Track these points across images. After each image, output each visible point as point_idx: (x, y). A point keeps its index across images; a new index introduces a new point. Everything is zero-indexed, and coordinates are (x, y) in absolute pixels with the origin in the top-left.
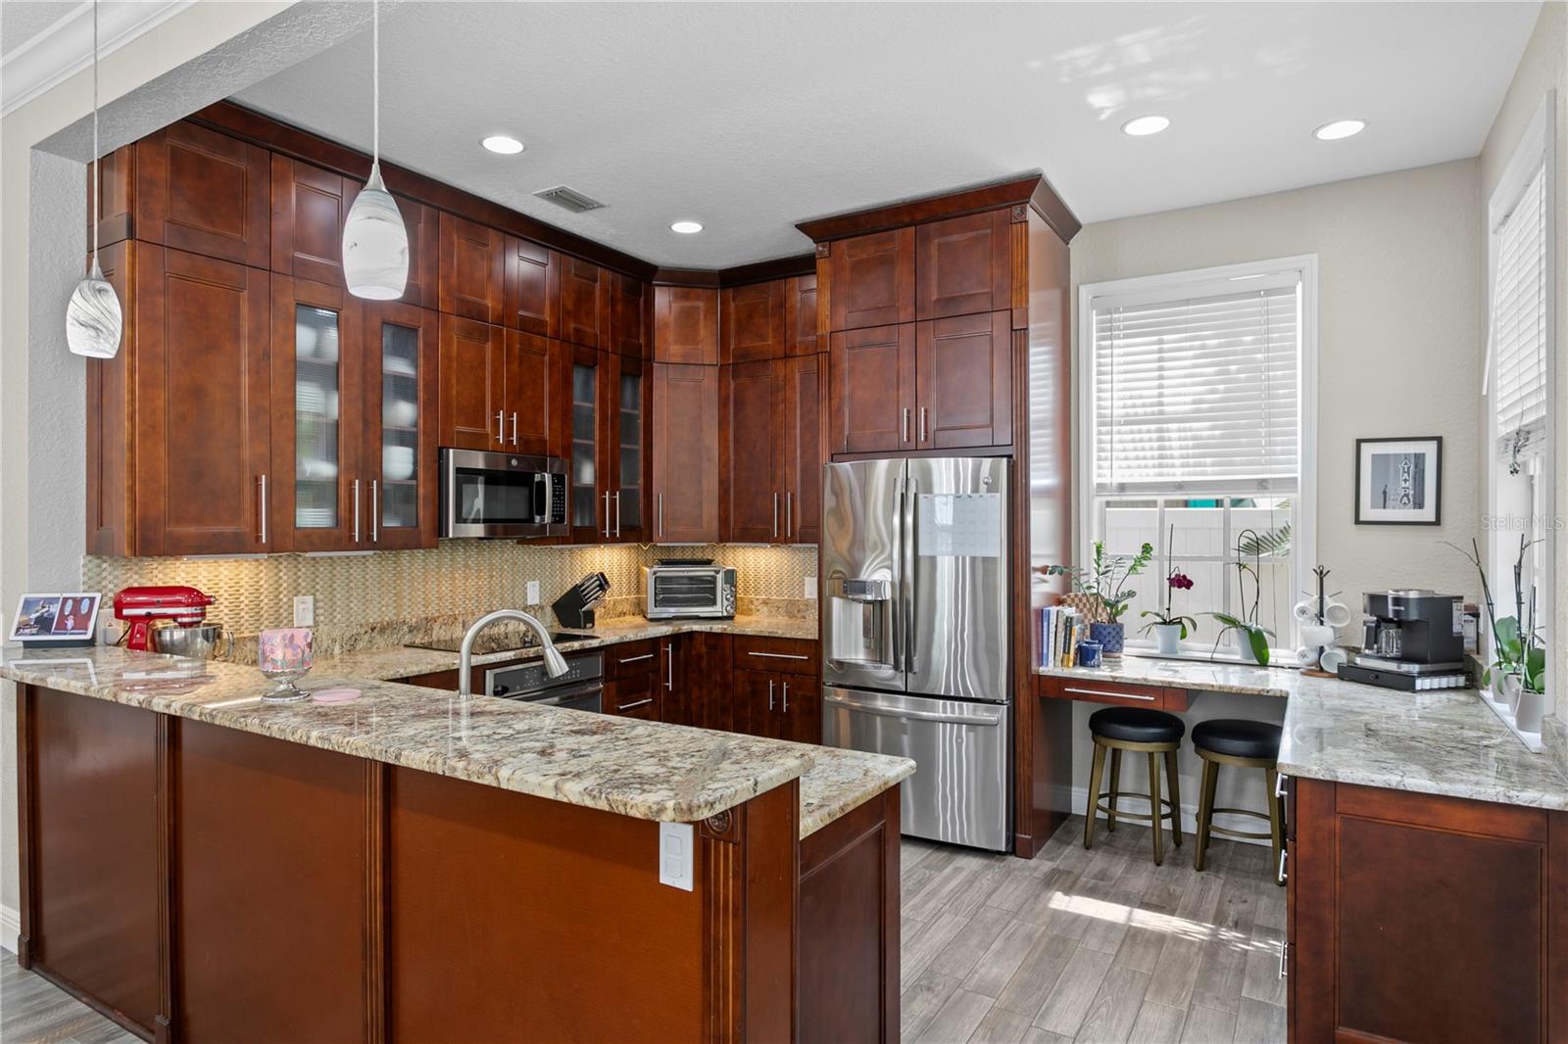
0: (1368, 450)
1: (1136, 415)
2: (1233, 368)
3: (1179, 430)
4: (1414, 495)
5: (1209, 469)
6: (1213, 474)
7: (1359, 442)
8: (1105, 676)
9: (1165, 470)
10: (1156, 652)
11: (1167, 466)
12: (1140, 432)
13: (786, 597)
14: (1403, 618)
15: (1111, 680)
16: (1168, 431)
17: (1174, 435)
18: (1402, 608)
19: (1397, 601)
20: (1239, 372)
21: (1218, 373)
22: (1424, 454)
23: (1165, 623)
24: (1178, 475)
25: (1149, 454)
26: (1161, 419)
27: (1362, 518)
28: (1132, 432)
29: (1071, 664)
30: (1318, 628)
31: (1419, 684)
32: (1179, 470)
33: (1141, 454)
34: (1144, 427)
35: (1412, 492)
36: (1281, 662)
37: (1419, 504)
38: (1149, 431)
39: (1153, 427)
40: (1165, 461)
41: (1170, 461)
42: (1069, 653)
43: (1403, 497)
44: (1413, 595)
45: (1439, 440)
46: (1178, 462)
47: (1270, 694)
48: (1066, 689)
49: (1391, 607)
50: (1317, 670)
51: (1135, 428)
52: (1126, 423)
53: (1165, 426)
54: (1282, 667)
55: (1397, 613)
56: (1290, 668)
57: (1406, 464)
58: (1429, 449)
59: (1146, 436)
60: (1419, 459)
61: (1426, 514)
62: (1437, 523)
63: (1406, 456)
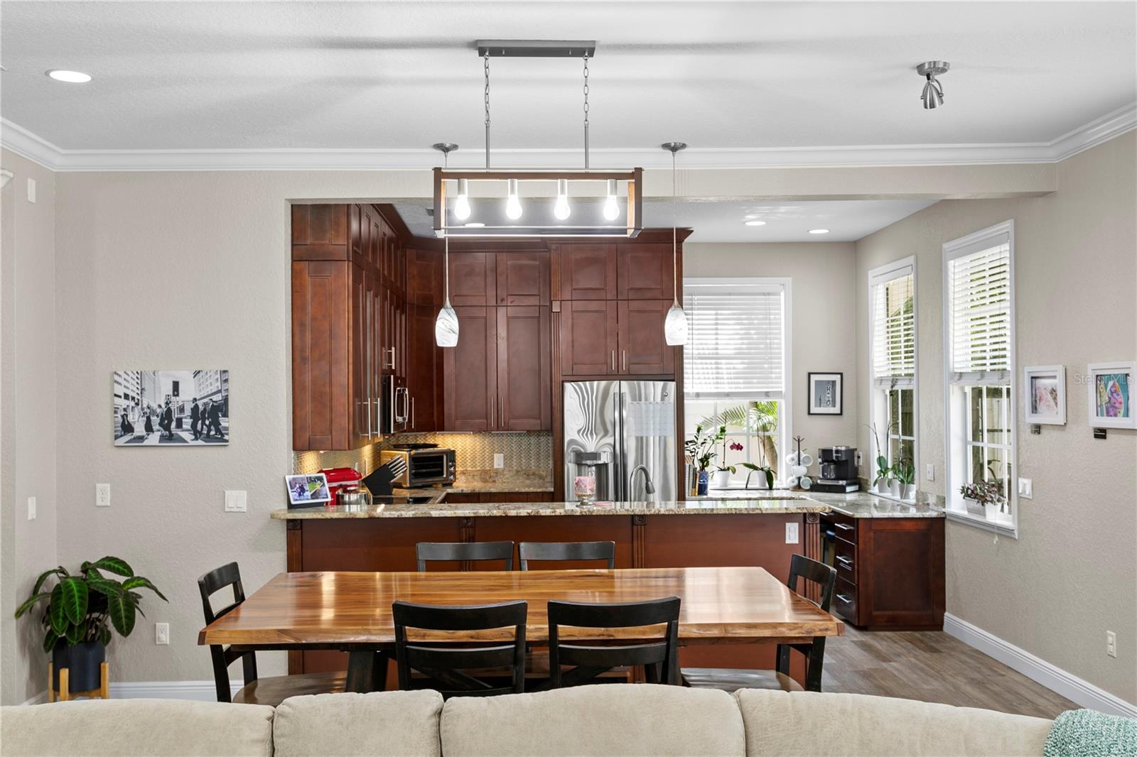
0: (814, 378)
1: (704, 354)
2: (753, 332)
3: (727, 364)
4: (832, 401)
5: (742, 386)
6: (744, 388)
7: (809, 374)
9: (719, 386)
10: (718, 487)
11: (721, 383)
12: (706, 364)
13: (479, 468)
14: (840, 459)
16: (721, 364)
17: (724, 366)
18: (840, 455)
19: (837, 451)
20: (755, 334)
21: (745, 334)
22: (836, 381)
23: (721, 470)
25: (711, 376)
26: (717, 357)
27: (811, 412)
28: (702, 364)
29: (697, 494)
30: (796, 467)
31: (849, 489)
32: (726, 386)
33: (707, 376)
34: (708, 361)
35: (831, 399)
36: (779, 486)
37: (834, 405)
38: (711, 364)
39: (713, 361)
40: (719, 381)
41: (722, 381)
42: (695, 487)
43: (827, 402)
44: (843, 448)
45: (841, 374)
46: (726, 381)
49: (834, 455)
50: (798, 487)
51: (704, 361)
52: (699, 358)
53: (719, 361)
54: (780, 489)
55: (837, 457)
56: (783, 489)
57: (828, 385)
58: (837, 378)
59: (709, 366)
60: (834, 382)
61: (837, 410)
62: (841, 414)
63: (829, 382)
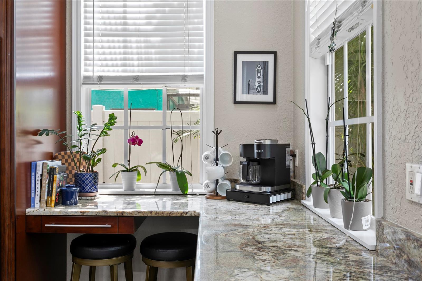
0: (241, 58)
1: (111, 30)
3: (137, 42)
4: (263, 86)
7: (236, 53)
8: (76, 212)
9: (128, 68)
10: (121, 190)
11: (129, 66)
12: (113, 42)
14: (262, 157)
15: (81, 214)
16: (130, 42)
17: (134, 45)
18: (262, 151)
19: (260, 146)
22: (268, 62)
23: (127, 171)
24: (135, 71)
25: (119, 57)
26: (125, 34)
27: (237, 100)
28: (108, 42)
29: (53, 204)
30: (214, 168)
31: (273, 199)
32: (136, 69)
33: (114, 56)
34: (116, 39)
35: (262, 84)
36: (196, 191)
37: (265, 92)
38: (119, 42)
39: (121, 39)
40: (128, 62)
41: (131, 62)
42: (51, 196)
43: (258, 87)
44: (268, 142)
45: (275, 53)
46: (136, 63)
47: (188, 215)
48: (46, 225)
49: (256, 151)
50: (214, 195)
51: (111, 39)
52: (103, 35)
53: (128, 39)
54: (196, 195)
55: (259, 154)
56: (200, 195)
57: (259, 67)
58: (270, 59)
59: (117, 45)
60: (265, 64)
61: (269, 97)
62: (274, 103)
63: (259, 63)
